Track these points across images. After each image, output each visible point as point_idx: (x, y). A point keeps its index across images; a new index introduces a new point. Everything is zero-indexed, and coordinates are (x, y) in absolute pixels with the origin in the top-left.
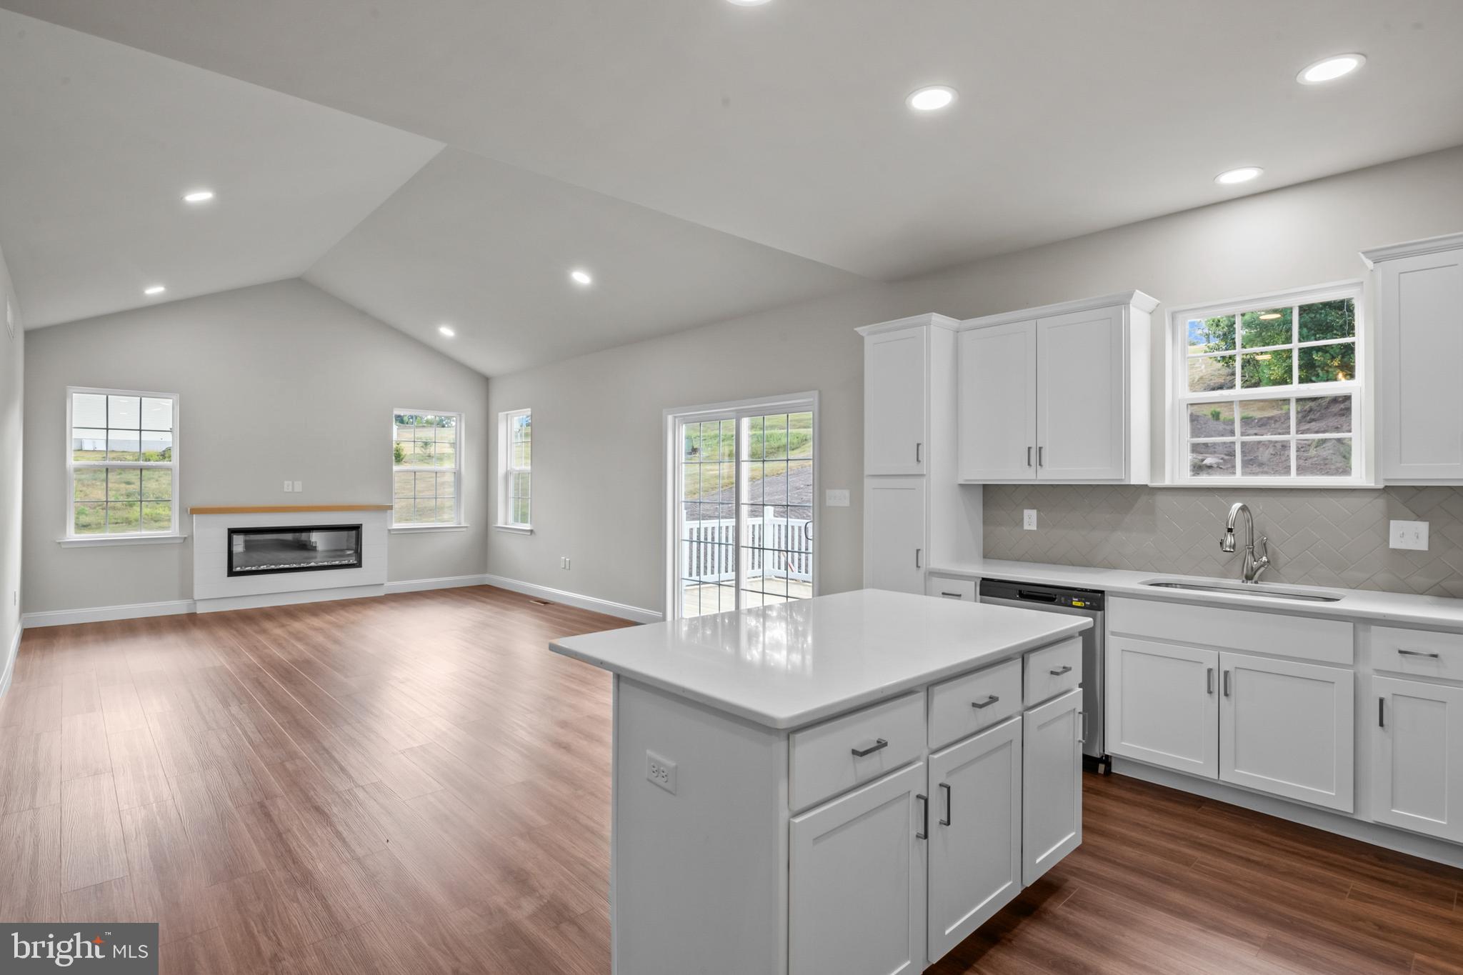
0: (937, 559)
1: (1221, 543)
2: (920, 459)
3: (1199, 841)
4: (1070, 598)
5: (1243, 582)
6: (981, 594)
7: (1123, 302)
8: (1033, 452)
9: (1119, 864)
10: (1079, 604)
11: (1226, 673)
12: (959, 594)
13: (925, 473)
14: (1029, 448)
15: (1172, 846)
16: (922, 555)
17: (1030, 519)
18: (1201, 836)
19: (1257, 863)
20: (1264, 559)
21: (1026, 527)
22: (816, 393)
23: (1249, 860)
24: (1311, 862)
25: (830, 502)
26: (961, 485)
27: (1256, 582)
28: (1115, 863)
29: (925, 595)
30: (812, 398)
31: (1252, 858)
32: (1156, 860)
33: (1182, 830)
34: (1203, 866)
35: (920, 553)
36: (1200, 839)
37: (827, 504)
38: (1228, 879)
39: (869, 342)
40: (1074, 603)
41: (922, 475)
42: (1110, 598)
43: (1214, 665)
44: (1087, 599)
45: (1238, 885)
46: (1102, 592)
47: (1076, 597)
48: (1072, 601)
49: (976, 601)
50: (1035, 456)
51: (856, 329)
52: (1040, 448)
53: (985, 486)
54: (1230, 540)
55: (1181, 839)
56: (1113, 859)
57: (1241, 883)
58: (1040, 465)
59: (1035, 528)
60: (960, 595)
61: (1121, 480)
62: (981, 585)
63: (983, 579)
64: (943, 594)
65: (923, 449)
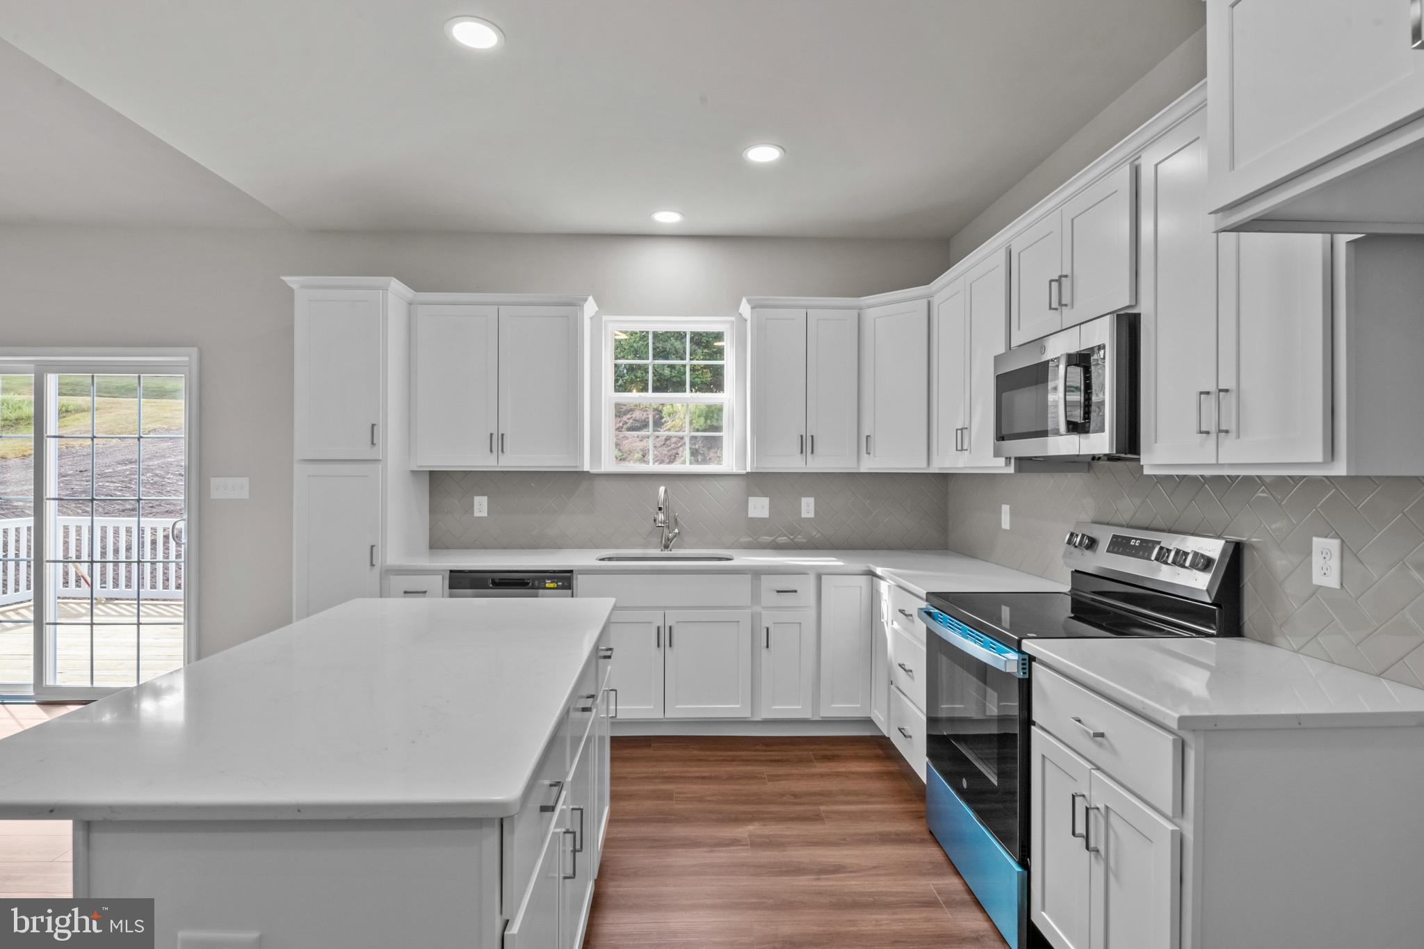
0: (393, 556)
1: (655, 520)
2: (375, 442)
3: (666, 775)
4: (543, 580)
5: (662, 550)
6: (451, 587)
7: (575, 304)
8: (495, 438)
9: (627, 821)
10: (552, 585)
11: (670, 628)
12: (424, 590)
13: (381, 458)
14: (491, 434)
15: (651, 787)
16: (378, 553)
17: (481, 505)
18: (665, 770)
19: (710, 778)
20: (676, 531)
21: (477, 514)
22: (194, 351)
23: (703, 778)
24: (735, 763)
25: (215, 494)
26: (413, 472)
27: (671, 550)
28: (623, 821)
29: (381, 597)
30: (185, 357)
31: (704, 775)
32: (649, 805)
33: (651, 770)
34: (681, 795)
35: (374, 548)
36: (666, 772)
37: (213, 497)
38: (701, 800)
39: (301, 299)
40: (547, 585)
41: (378, 461)
42: (580, 577)
43: (661, 623)
44: (560, 579)
45: (710, 801)
46: (571, 571)
47: (548, 579)
48: (545, 583)
49: (443, 597)
50: (497, 442)
51: (284, 278)
52: (503, 435)
53: (431, 473)
54: (661, 517)
55: (656, 778)
56: (620, 818)
57: (709, 798)
58: (502, 451)
59: (486, 515)
60: (425, 592)
61: (576, 467)
62: (450, 578)
63: (451, 571)
64: (405, 592)
65: (379, 432)
